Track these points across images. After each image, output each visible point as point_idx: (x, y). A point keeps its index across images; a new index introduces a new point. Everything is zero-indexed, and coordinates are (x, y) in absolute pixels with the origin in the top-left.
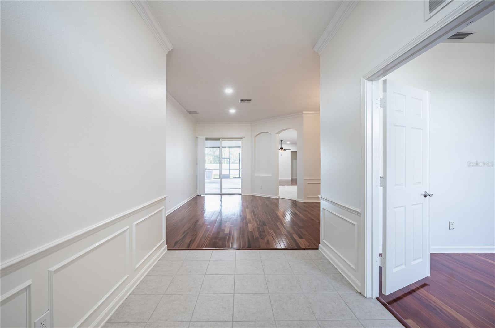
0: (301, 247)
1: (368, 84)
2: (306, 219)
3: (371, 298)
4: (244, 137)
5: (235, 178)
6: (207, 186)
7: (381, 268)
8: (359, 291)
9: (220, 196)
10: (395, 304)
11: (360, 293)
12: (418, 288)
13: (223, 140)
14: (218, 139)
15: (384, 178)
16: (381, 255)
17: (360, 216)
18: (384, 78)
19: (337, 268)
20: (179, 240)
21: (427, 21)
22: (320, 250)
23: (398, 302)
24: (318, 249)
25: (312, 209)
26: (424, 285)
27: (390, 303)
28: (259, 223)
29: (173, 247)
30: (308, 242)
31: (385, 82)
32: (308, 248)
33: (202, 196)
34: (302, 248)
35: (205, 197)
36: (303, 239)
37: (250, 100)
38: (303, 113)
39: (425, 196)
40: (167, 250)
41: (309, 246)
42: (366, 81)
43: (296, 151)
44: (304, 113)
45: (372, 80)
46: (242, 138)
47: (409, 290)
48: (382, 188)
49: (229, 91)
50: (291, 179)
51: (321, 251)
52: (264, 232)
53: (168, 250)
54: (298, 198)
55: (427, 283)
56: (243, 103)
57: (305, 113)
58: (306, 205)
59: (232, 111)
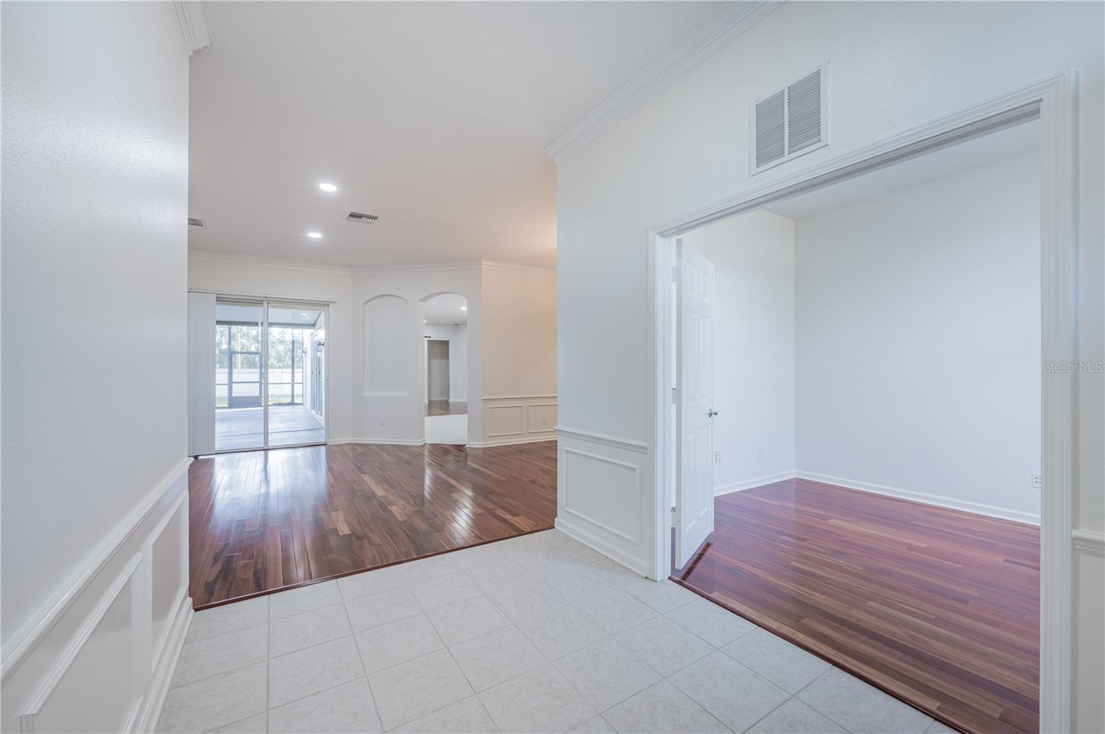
0: (523, 531)
1: (660, 241)
2: (505, 479)
3: (663, 580)
4: (335, 302)
5: (280, 404)
6: (220, 428)
7: (673, 530)
8: (645, 576)
9: (263, 452)
10: (690, 577)
11: (646, 578)
12: (705, 550)
13: (273, 307)
14: (257, 302)
15: (677, 391)
16: (673, 509)
17: (646, 453)
18: (679, 237)
19: (599, 551)
20: (216, 579)
21: (753, 176)
22: (558, 528)
23: (692, 574)
24: (554, 528)
25: (505, 458)
26: (708, 545)
27: (684, 578)
28: (412, 501)
29: (209, 601)
30: (531, 519)
31: (679, 242)
32: (536, 529)
33: (200, 457)
34: (526, 531)
35: (214, 459)
36: (518, 515)
37: (375, 218)
38: (481, 264)
39: (710, 415)
40: (193, 611)
41: (536, 526)
42: (656, 235)
43: (448, 340)
44: (483, 263)
45: (664, 236)
46: (328, 305)
47: (696, 556)
48: (675, 405)
49: (328, 188)
50: (429, 401)
51: (560, 529)
52: (435, 516)
53: (196, 610)
54: (468, 440)
55: (710, 541)
56: (355, 221)
57: (486, 265)
58: (488, 452)
59: (315, 235)
